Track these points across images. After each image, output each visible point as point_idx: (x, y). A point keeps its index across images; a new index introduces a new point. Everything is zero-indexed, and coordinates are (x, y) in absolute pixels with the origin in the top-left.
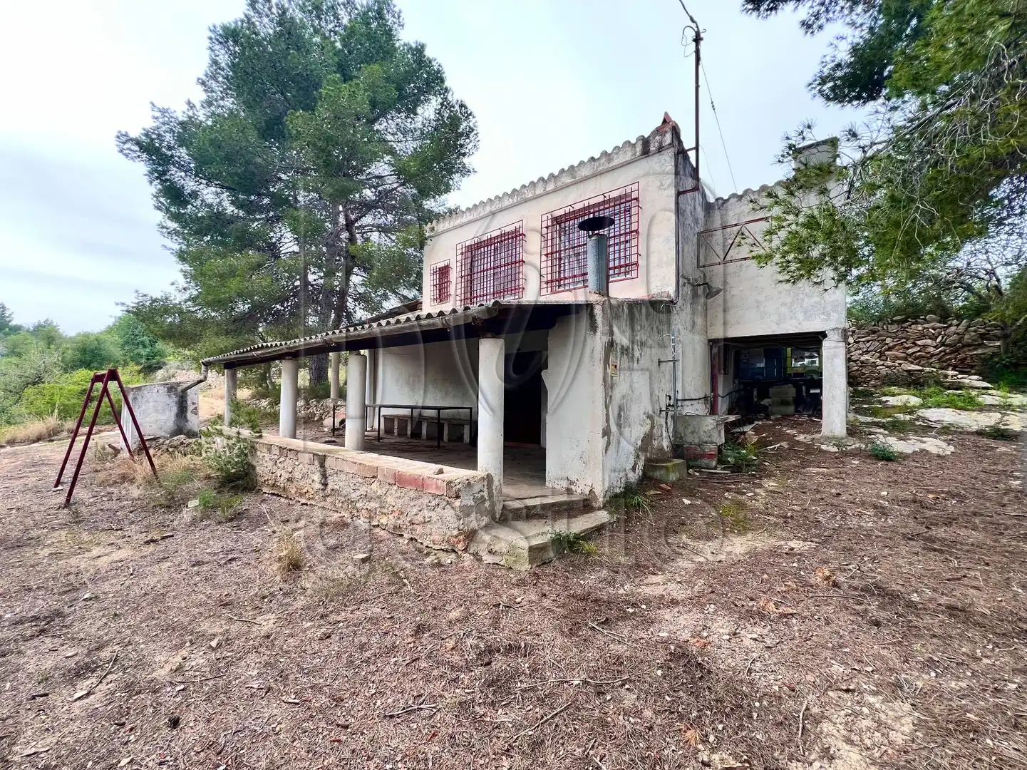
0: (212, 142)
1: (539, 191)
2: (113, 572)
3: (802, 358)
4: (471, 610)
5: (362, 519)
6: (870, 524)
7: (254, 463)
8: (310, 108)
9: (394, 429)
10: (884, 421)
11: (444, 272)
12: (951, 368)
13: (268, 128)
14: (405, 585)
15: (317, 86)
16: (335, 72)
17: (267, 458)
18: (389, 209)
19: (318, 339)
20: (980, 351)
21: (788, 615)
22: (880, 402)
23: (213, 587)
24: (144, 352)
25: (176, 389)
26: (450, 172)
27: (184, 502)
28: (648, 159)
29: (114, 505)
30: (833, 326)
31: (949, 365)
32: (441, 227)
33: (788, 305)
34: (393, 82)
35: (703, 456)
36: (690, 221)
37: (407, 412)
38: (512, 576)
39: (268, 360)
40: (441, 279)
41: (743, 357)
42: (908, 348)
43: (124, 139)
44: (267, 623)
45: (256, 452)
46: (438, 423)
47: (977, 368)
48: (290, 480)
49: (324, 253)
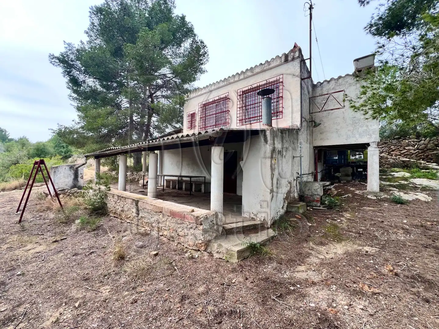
0: (90, 58)
1: (236, 79)
2: (34, 259)
3: (355, 155)
4: (210, 287)
5: (155, 231)
6: (402, 238)
7: (107, 202)
8: (134, 43)
9: (170, 185)
10: (395, 184)
11: (193, 115)
12: (421, 160)
13: (116, 52)
14: (175, 270)
15: (138, 32)
16: (145, 27)
17: (112, 200)
18: (169, 89)
19: (135, 146)
20: (435, 152)
21: (377, 293)
22: (391, 175)
23: (81, 269)
24: (63, 150)
25: (73, 167)
26: (196, 72)
27: (73, 221)
28: (288, 64)
29: (42, 222)
30: (373, 140)
31: (421, 158)
32: (192, 95)
33: (352, 131)
34: (171, 32)
35: (314, 201)
36: (306, 92)
37: (176, 178)
38: (229, 266)
39: (116, 154)
40: (192, 118)
41: (327, 154)
42: (401, 151)
43: (52, 57)
44: (105, 291)
45: (107, 197)
46: (190, 184)
47: (434, 160)
48: (122, 211)
49: (140, 108)
